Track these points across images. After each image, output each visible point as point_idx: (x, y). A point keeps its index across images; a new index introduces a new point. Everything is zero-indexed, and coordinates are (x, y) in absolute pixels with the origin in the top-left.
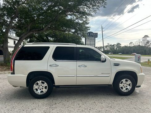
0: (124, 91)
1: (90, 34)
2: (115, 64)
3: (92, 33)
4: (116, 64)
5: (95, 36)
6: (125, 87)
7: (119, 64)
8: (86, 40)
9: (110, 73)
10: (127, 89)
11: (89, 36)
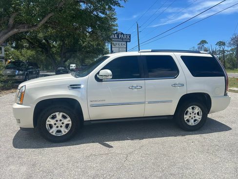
1: (118, 36)
3: (122, 34)
5: (126, 40)
8: (113, 46)
11: (117, 40)
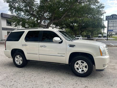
0: (80, 72)
2: (70, 45)
4: (72, 45)
6: (81, 68)
7: (74, 45)
9: (65, 54)
10: (82, 71)
11: (112, 19)
